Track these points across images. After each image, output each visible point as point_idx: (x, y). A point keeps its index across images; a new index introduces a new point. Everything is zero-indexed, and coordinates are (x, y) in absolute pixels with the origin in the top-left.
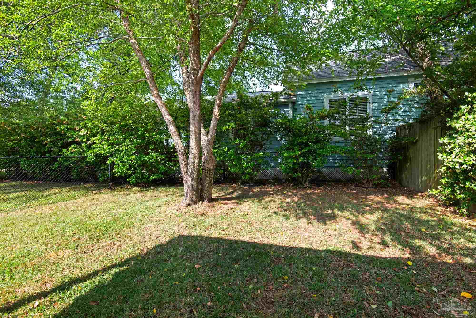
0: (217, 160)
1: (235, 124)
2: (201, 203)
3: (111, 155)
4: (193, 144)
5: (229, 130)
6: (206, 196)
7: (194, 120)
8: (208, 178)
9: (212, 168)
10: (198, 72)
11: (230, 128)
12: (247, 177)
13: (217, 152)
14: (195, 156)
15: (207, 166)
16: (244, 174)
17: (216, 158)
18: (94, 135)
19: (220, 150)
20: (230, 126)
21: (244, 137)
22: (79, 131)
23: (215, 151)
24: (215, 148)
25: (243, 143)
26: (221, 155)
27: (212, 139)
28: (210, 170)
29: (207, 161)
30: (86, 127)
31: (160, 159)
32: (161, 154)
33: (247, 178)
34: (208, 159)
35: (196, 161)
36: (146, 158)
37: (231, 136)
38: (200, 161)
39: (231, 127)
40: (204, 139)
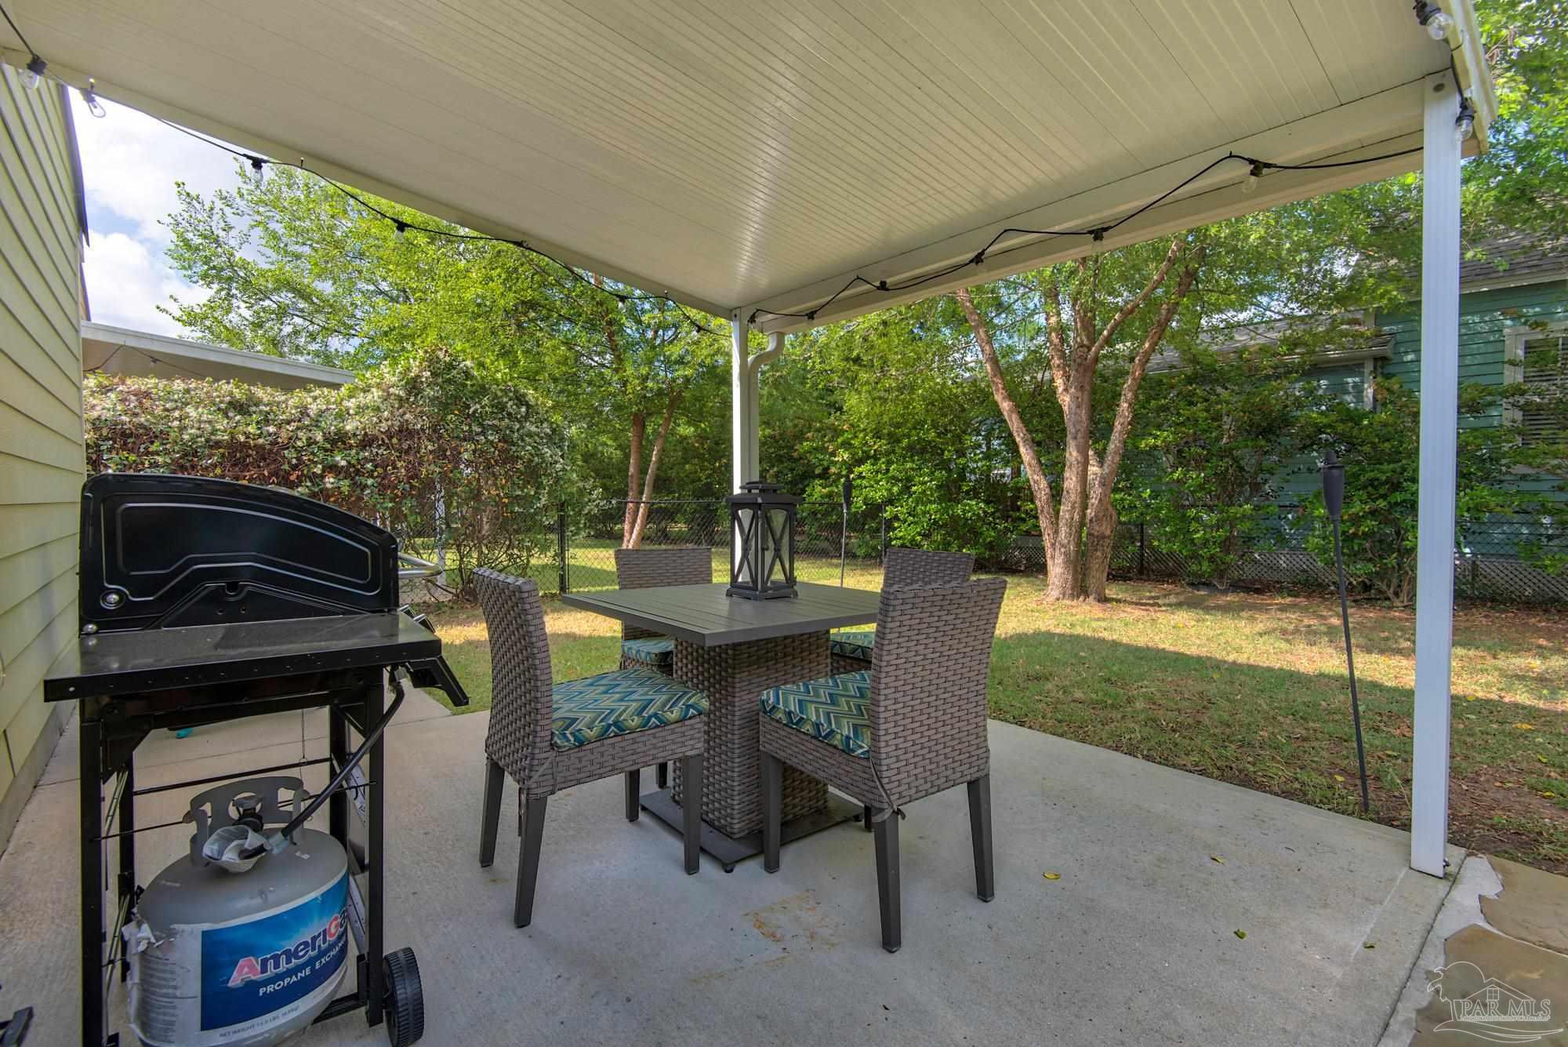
0: (1123, 519)
1: (1174, 433)
2: (1081, 599)
3: (891, 502)
4: (1071, 481)
5: (1155, 447)
6: (1092, 588)
7: (1075, 438)
8: (1099, 554)
9: (1108, 533)
10: (1089, 349)
11: (1159, 443)
12: (1206, 566)
13: (1122, 500)
14: (1073, 508)
15: (1097, 529)
16: (1195, 556)
17: (1119, 514)
18: (860, 462)
19: (1130, 495)
20: (1162, 437)
21: (1200, 463)
22: (833, 454)
23: (1117, 496)
24: (1116, 490)
25: (1196, 476)
26: (1133, 507)
27: (1111, 473)
28: (1104, 537)
29: (1097, 519)
30: (847, 445)
31: (984, 512)
32: (987, 502)
33: (1204, 568)
34: (1101, 515)
35: (1076, 517)
36: (959, 510)
37: (1166, 460)
38: (1083, 516)
39: (1163, 441)
40: (1094, 469)
